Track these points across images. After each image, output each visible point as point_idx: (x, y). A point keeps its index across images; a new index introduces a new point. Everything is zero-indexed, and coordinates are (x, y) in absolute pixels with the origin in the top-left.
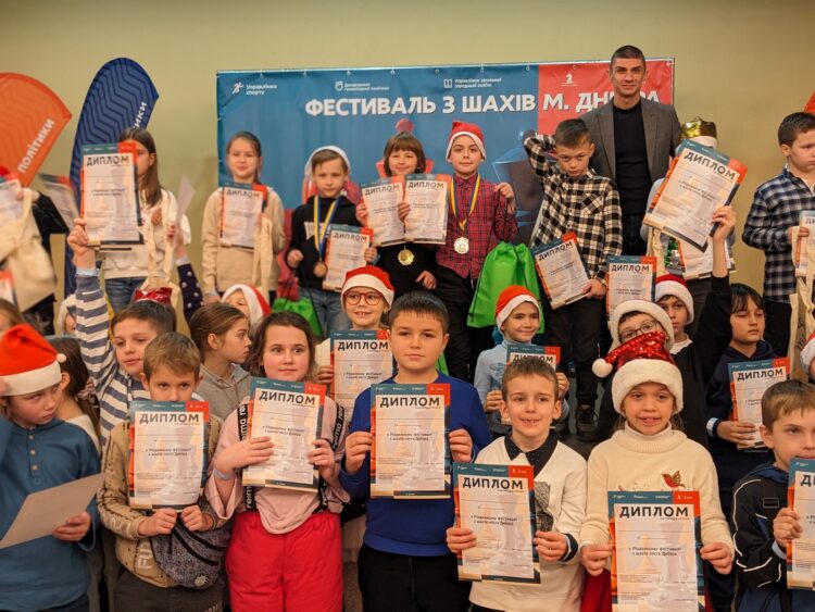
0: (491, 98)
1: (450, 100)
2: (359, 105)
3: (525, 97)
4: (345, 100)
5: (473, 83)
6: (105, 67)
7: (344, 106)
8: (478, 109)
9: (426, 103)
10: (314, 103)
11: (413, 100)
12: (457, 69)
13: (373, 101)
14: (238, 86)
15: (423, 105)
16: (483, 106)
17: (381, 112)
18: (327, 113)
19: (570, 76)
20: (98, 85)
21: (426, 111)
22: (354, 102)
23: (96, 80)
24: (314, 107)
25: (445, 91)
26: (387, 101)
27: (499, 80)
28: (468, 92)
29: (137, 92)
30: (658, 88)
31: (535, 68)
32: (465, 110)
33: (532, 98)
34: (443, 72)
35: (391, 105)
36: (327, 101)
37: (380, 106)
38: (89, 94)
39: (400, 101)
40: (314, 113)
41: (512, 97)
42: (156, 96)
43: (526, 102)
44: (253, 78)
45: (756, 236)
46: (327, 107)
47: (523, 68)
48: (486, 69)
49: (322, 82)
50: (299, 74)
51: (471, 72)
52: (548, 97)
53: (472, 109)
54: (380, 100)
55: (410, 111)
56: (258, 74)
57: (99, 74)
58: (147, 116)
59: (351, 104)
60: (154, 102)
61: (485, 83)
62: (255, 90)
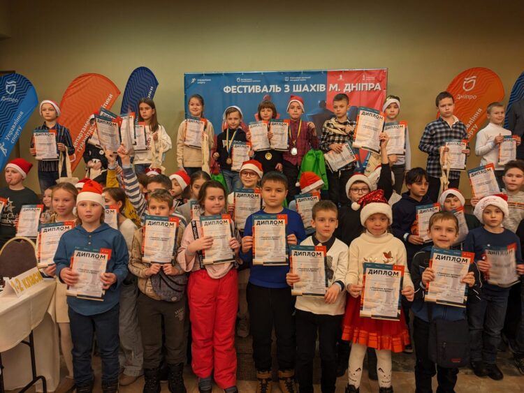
0: (306, 86)
1: (287, 86)
2: (247, 88)
3: (321, 85)
4: (241, 86)
5: (298, 79)
6: (135, 71)
7: (241, 89)
8: (300, 91)
9: (277, 88)
10: (227, 87)
11: (271, 86)
12: (291, 73)
13: (253, 87)
14: (194, 80)
15: (276, 89)
16: (302, 89)
17: (257, 91)
18: (233, 92)
19: (341, 76)
20: (132, 79)
21: (277, 91)
22: (245, 87)
23: (131, 77)
24: (227, 89)
25: (286, 83)
26: (260, 87)
27: (309, 78)
28: (296, 83)
29: (149, 82)
30: (380, 82)
31: (325, 72)
32: (294, 91)
33: (324, 86)
34: (285, 74)
35: (262, 89)
36: (233, 87)
37: (256, 89)
38: (128, 83)
39: (265, 87)
40: (227, 92)
41: (315, 85)
42: (157, 84)
43: (322, 88)
44: (200, 76)
45: (425, 148)
46: (233, 89)
47: (320, 72)
48: (304, 72)
49: (231, 78)
50: (221, 74)
51: (297, 74)
52: (331, 86)
53: (297, 91)
54: (257, 86)
55: (270, 91)
56: (202, 75)
57: (133, 74)
58: (153, 93)
59: (244, 88)
60: (157, 86)
61: (304, 79)
62: (201, 81)
